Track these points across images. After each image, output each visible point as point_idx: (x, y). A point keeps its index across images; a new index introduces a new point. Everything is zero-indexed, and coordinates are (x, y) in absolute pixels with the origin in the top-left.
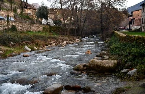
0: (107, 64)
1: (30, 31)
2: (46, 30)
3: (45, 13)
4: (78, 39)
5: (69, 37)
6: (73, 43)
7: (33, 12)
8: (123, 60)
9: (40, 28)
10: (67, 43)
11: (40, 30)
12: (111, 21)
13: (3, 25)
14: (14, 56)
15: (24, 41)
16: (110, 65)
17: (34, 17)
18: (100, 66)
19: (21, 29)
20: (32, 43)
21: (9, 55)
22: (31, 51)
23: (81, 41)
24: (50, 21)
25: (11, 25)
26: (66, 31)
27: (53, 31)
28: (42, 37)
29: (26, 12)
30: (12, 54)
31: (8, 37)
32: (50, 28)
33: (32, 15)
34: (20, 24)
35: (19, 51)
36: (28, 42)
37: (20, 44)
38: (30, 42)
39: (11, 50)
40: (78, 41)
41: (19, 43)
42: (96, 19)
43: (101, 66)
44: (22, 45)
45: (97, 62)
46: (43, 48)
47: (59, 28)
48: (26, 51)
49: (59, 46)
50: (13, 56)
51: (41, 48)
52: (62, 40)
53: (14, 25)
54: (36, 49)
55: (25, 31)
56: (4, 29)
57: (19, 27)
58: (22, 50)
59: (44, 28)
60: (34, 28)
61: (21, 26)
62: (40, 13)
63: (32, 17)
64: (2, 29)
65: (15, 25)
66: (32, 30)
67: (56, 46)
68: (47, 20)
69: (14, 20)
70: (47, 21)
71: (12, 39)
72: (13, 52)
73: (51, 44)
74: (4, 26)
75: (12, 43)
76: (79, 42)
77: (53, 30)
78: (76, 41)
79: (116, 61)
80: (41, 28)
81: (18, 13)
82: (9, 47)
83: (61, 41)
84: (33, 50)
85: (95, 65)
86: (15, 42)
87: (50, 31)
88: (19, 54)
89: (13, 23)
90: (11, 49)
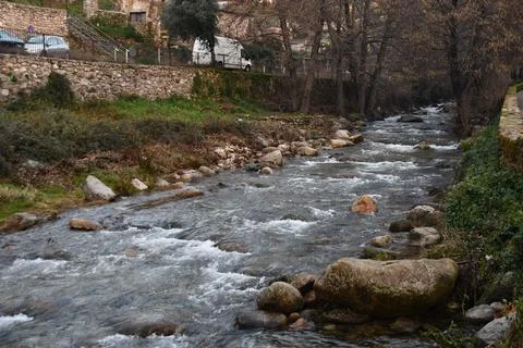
0: (405, 284)
1: (133, 98)
2: (206, 90)
3: (202, 15)
4: (344, 133)
5: (307, 122)
6: (316, 154)
7: (156, 8)
8: (488, 257)
9: (178, 82)
10: (291, 155)
11: (179, 90)
12: (492, 50)
13: (9, 75)
14: (27, 226)
15: (88, 149)
16: (419, 286)
17: (159, 32)
18: (372, 293)
19: (93, 90)
20: (125, 158)
21: (5, 226)
22: (112, 200)
23: (358, 141)
24: (228, 50)
25: (48, 73)
26: (295, 93)
27: (240, 93)
28: (179, 127)
29: (124, 7)
30: (20, 218)
31: (16, 137)
32: (227, 81)
33: (150, 23)
34: (86, 70)
35: (59, 201)
36: (107, 154)
37: (70, 165)
38: (116, 155)
39: (22, 198)
40: (344, 142)
41: (64, 163)
42: (423, 43)
43: (377, 290)
44: (78, 172)
45: (358, 271)
46: (172, 180)
47: (268, 78)
48: (92, 199)
49: (251, 170)
50: (24, 229)
51: (163, 183)
52: (274, 135)
53: (58, 75)
54: (142, 186)
55: (111, 98)
56: (15, 90)
57: (84, 82)
58: (72, 197)
59: (197, 81)
60: (154, 83)
61: (91, 78)
62: (181, 13)
63: (149, 31)
64: (5, 92)
65: (63, 72)
66: (141, 93)
67: (239, 167)
68: (212, 46)
69: (65, 46)
70: (212, 51)
71: (32, 144)
72: (28, 206)
73: (215, 160)
74: (14, 80)
75: (30, 162)
76: (347, 145)
77: (239, 91)
78: (334, 141)
79: (448, 266)
80: (183, 83)
81: (85, 15)
82: (17, 183)
83: (265, 143)
84: (123, 191)
85: (349, 287)
86: (48, 160)
87: (227, 93)
88: (54, 218)
89: (56, 66)
90: (24, 192)
